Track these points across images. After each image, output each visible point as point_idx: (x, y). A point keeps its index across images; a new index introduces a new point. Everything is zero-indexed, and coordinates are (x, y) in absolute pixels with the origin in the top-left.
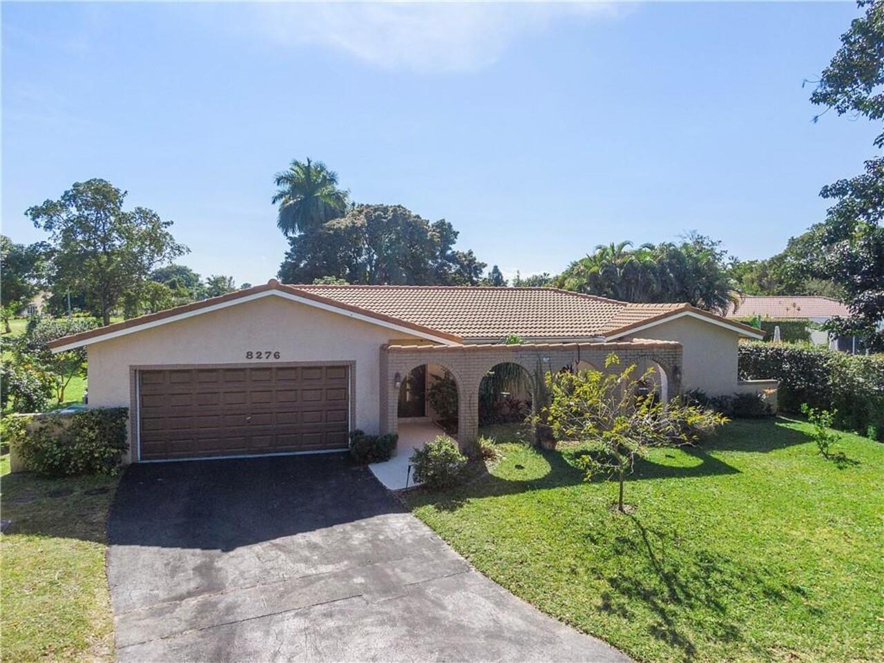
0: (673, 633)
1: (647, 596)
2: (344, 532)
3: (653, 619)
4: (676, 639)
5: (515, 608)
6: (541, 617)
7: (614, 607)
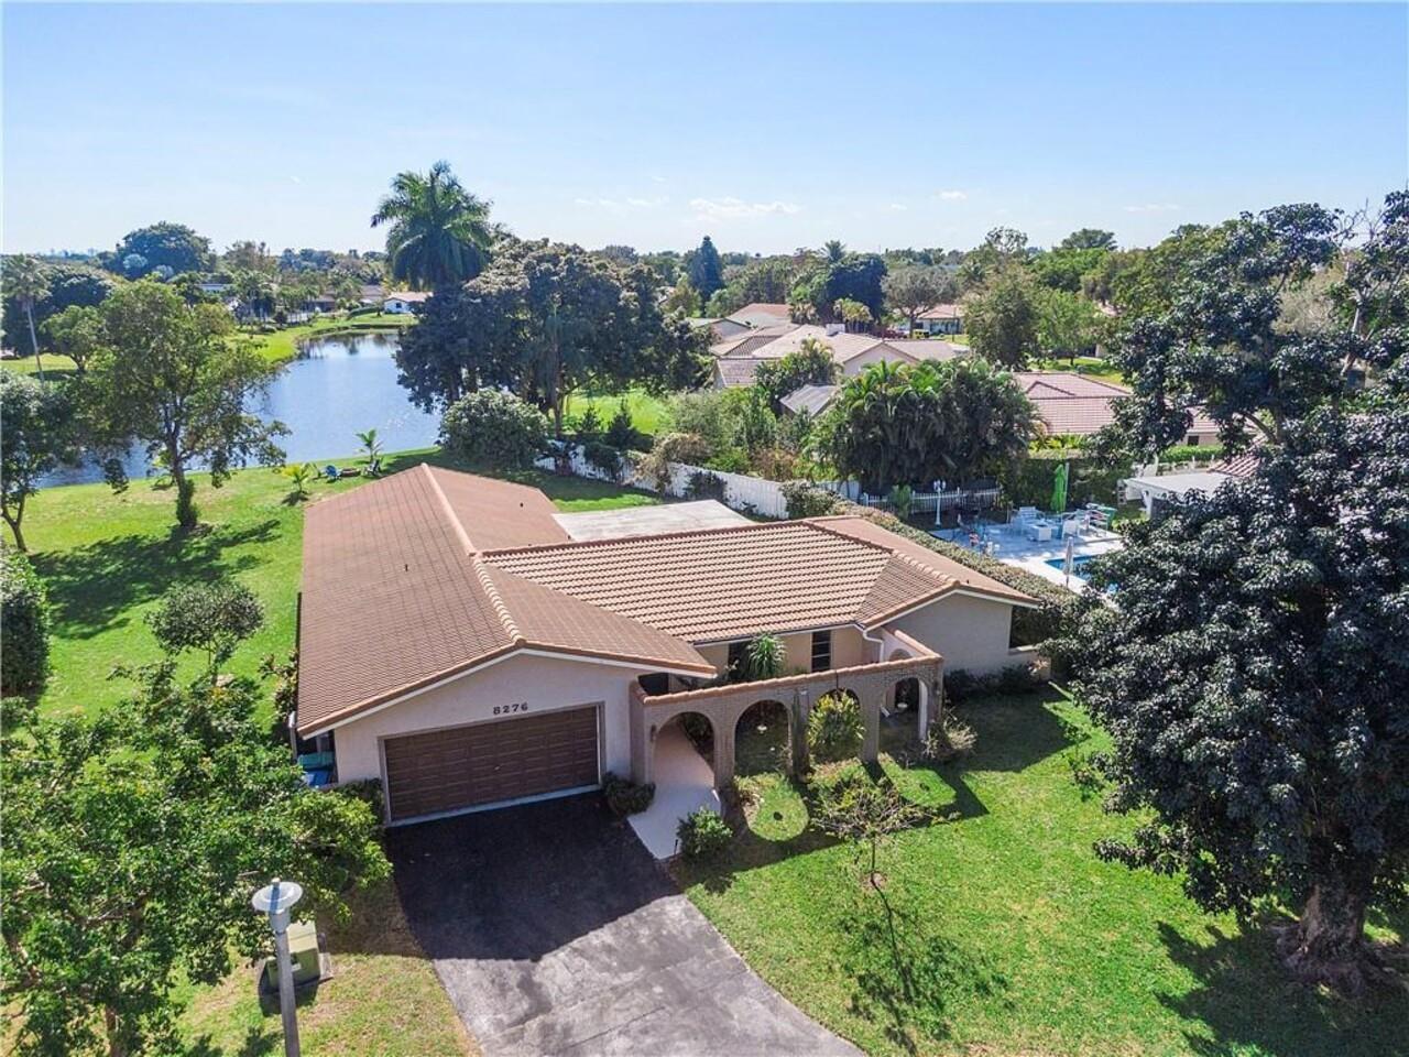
0: (903, 1034)
1: (886, 995)
2: (630, 927)
3: (889, 1020)
4: (904, 1040)
5: (787, 1013)
6: (807, 1021)
7: (861, 1009)
